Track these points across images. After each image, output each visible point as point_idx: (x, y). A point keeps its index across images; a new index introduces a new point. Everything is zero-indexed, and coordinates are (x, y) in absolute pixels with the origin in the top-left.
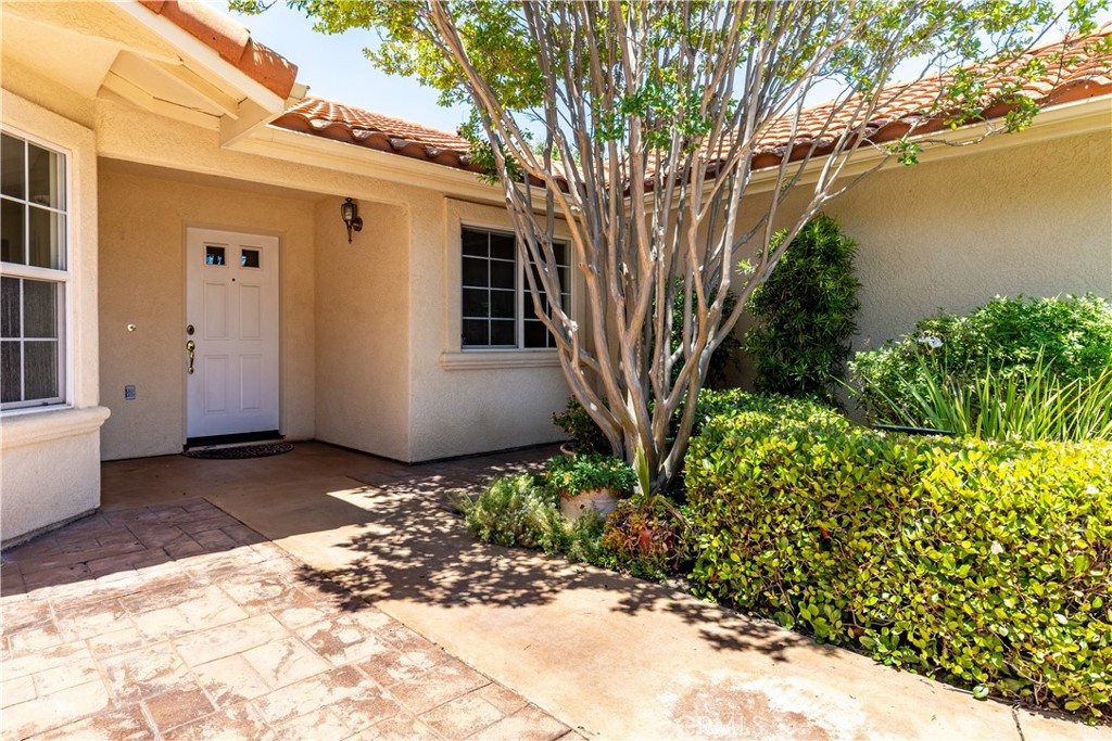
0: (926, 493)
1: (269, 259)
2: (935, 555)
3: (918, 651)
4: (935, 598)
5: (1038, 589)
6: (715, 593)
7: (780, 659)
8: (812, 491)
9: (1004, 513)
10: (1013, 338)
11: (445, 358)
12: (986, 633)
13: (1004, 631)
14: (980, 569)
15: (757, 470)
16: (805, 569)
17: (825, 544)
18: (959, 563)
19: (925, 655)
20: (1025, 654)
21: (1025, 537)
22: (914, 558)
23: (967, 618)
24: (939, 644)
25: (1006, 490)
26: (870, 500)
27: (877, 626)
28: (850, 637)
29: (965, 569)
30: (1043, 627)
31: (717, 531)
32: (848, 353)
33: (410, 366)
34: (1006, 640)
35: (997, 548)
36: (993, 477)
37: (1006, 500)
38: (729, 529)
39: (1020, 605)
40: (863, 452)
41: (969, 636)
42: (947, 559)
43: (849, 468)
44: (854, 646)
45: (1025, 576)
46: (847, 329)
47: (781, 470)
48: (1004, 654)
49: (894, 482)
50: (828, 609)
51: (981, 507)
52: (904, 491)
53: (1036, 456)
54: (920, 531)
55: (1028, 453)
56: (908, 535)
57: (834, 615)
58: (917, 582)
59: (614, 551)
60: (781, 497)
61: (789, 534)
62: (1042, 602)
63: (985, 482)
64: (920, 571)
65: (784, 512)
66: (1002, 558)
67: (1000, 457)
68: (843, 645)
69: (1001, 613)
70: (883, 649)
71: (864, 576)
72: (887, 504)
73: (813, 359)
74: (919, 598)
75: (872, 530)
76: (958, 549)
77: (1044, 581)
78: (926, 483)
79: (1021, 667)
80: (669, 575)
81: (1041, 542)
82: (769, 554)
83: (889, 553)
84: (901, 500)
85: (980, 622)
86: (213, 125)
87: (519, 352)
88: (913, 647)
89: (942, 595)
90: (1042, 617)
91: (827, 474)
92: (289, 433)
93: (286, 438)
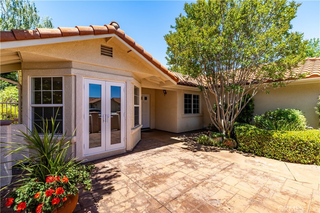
0: (273, 137)
1: (148, 98)
2: (274, 144)
3: (272, 156)
4: (274, 149)
5: (287, 148)
6: (242, 151)
7: (254, 157)
8: (258, 137)
9: (283, 139)
10: (281, 115)
11: (183, 116)
12: (281, 153)
13: (283, 153)
14: (280, 146)
15: (249, 135)
16: (256, 147)
17: (259, 144)
18: (277, 145)
19: (273, 157)
20: (286, 156)
21: (286, 142)
22: (272, 145)
23: (279, 152)
24: (275, 155)
25: (283, 137)
26: (265, 138)
27: (266, 153)
28: (263, 155)
29: (278, 146)
30: (288, 152)
31: (243, 142)
32: (253, 116)
33: (177, 117)
34: (283, 154)
35: (282, 143)
36: (281, 135)
37: (283, 138)
38: (245, 142)
39: (285, 150)
40: (264, 132)
41: (279, 154)
42: (276, 145)
43: (263, 134)
44: (263, 156)
45: (286, 147)
46: (253, 112)
47: (253, 135)
48: (283, 156)
49: (269, 136)
50: (260, 152)
51: (280, 139)
52: (270, 137)
53: (287, 133)
54: (272, 142)
55: (286, 133)
56: (271, 142)
57: (261, 153)
58: (272, 148)
59: (225, 145)
60: (253, 138)
61: (254, 142)
62: (288, 150)
63: (280, 136)
64: (272, 146)
65: (253, 140)
66: (283, 145)
67: (282, 133)
68: (262, 156)
69: (283, 151)
70: (267, 156)
71: (265, 147)
72: (268, 138)
73: (247, 117)
74: (272, 150)
75: (266, 142)
76: (277, 144)
77: (288, 147)
78: (273, 136)
79: (285, 157)
80: (234, 149)
81: (287, 143)
82: (251, 145)
83: (268, 144)
84: (270, 138)
85: (280, 152)
86: (159, 83)
87: (192, 115)
88: (271, 156)
89: (275, 149)
90: (288, 151)
91: (260, 135)
92: (151, 128)
93: (151, 129)
